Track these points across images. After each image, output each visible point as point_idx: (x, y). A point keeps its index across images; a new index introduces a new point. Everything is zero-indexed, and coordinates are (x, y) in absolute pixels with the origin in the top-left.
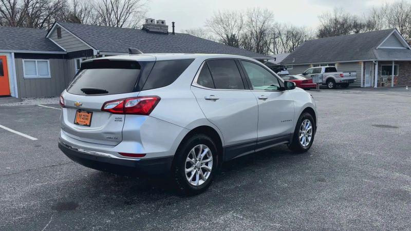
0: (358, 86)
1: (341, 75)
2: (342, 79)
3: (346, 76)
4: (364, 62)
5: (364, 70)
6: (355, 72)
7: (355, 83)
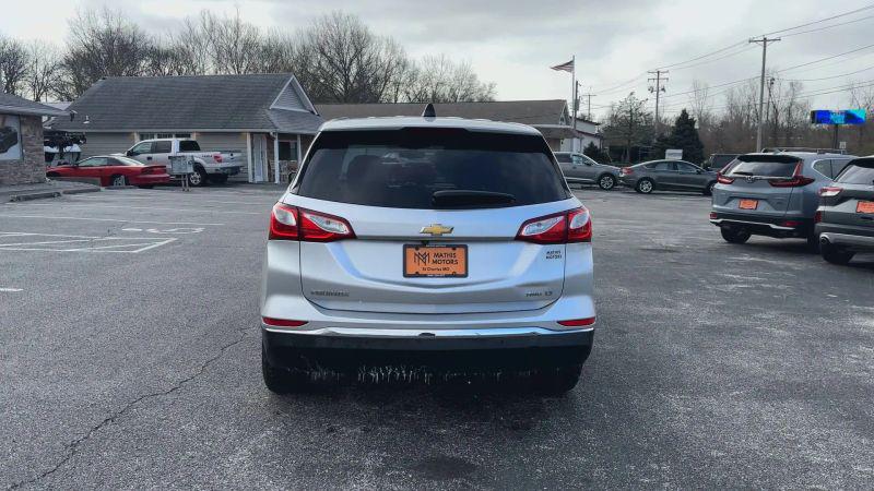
0: (243, 179)
1: (216, 157)
2: (220, 165)
3: (227, 161)
4: (252, 134)
5: (252, 148)
6: (239, 152)
7: (240, 175)
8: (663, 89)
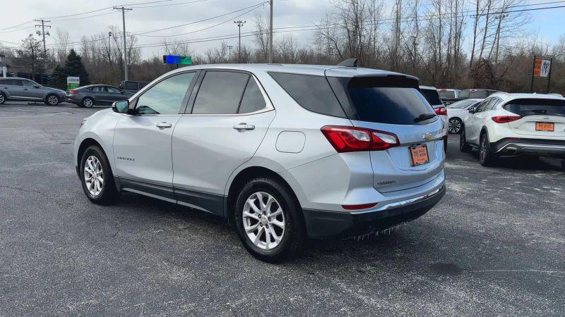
8: (48, 34)
